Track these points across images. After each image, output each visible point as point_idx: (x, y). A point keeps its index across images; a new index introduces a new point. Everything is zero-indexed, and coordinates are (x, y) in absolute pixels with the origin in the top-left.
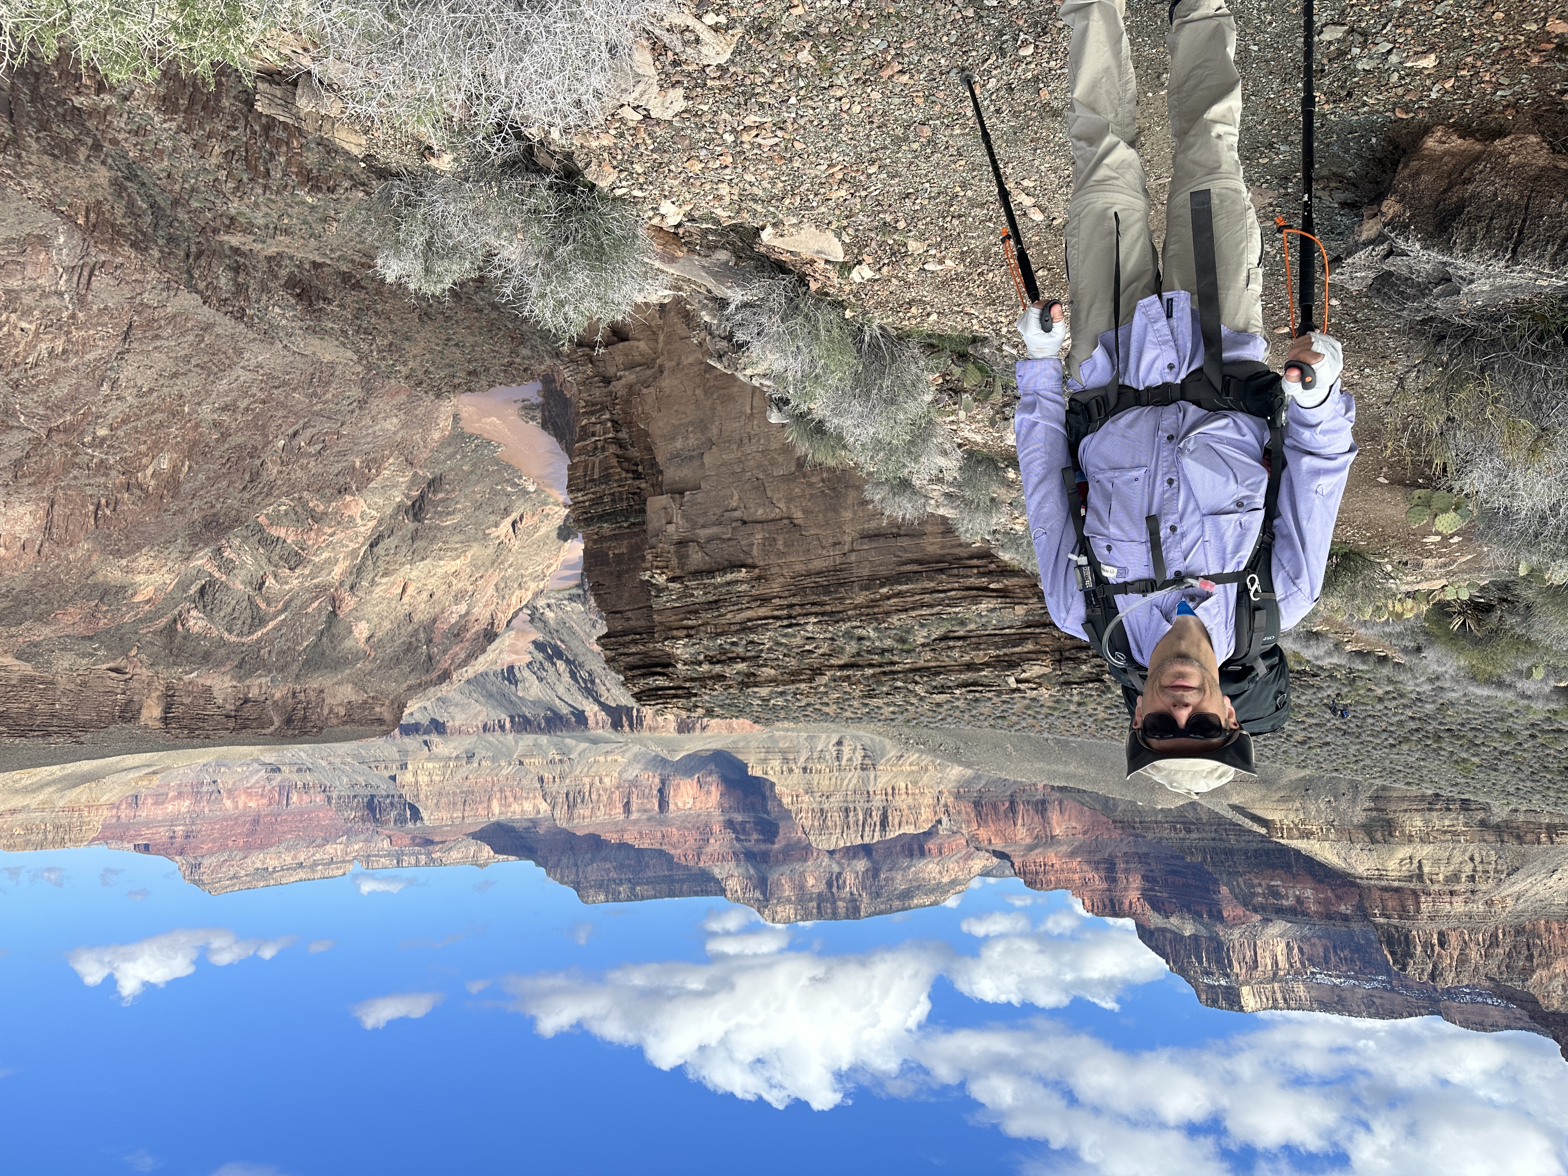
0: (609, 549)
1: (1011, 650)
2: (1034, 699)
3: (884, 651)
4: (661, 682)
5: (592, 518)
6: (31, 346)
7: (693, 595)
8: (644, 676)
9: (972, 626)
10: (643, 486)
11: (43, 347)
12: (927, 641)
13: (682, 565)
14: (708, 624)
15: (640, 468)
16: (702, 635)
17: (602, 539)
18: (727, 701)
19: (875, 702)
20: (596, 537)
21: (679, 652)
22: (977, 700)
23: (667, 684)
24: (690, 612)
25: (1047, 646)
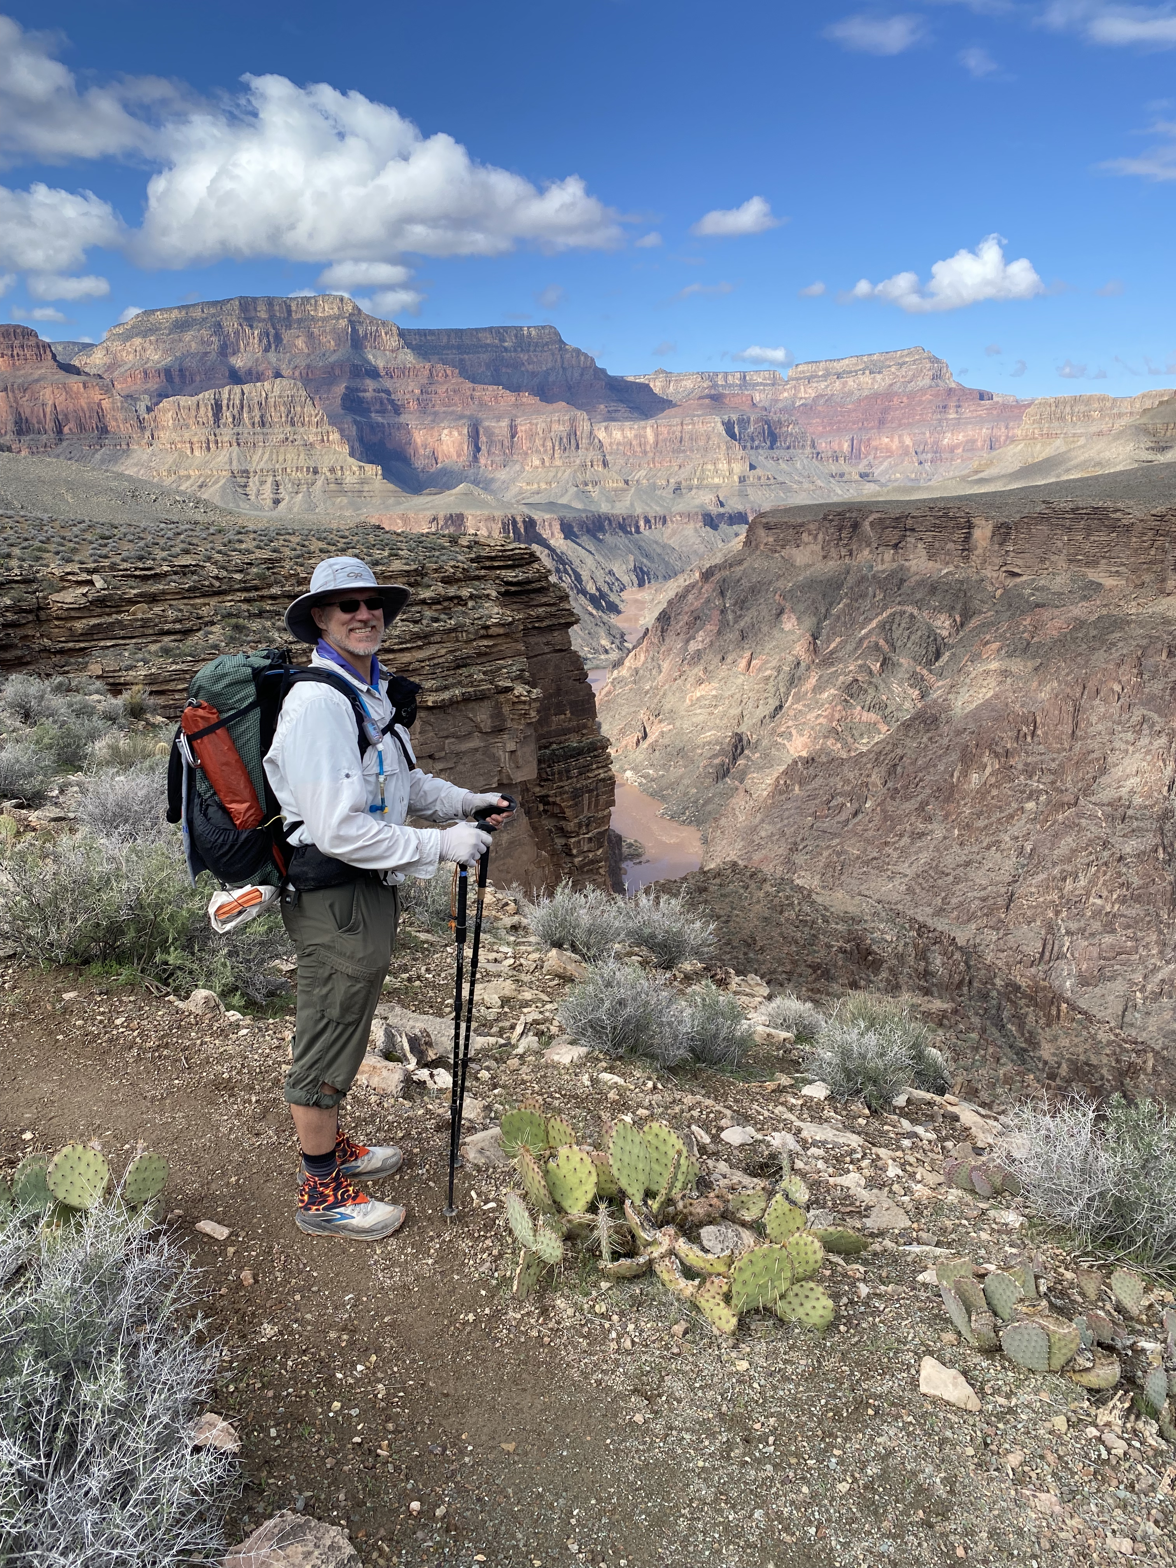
0: (570, 720)
1: (102, 620)
2: (69, 561)
3: (260, 614)
4: (510, 575)
5: (589, 751)
6: (1093, 882)
7: (484, 673)
8: (528, 582)
9: (154, 647)
10: (537, 789)
11: (1083, 882)
12: (208, 629)
13: (498, 706)
14: (466, 642)
15: (541, 808)
16: (472, 629)
17: (578, 730)
18: (437, 553)
19: (266, 554)
20: (584, 731)
21: (496, 610)
22: (141, 558)
23: (503, 573)
24: (486, 654)
25: (57, 627)
